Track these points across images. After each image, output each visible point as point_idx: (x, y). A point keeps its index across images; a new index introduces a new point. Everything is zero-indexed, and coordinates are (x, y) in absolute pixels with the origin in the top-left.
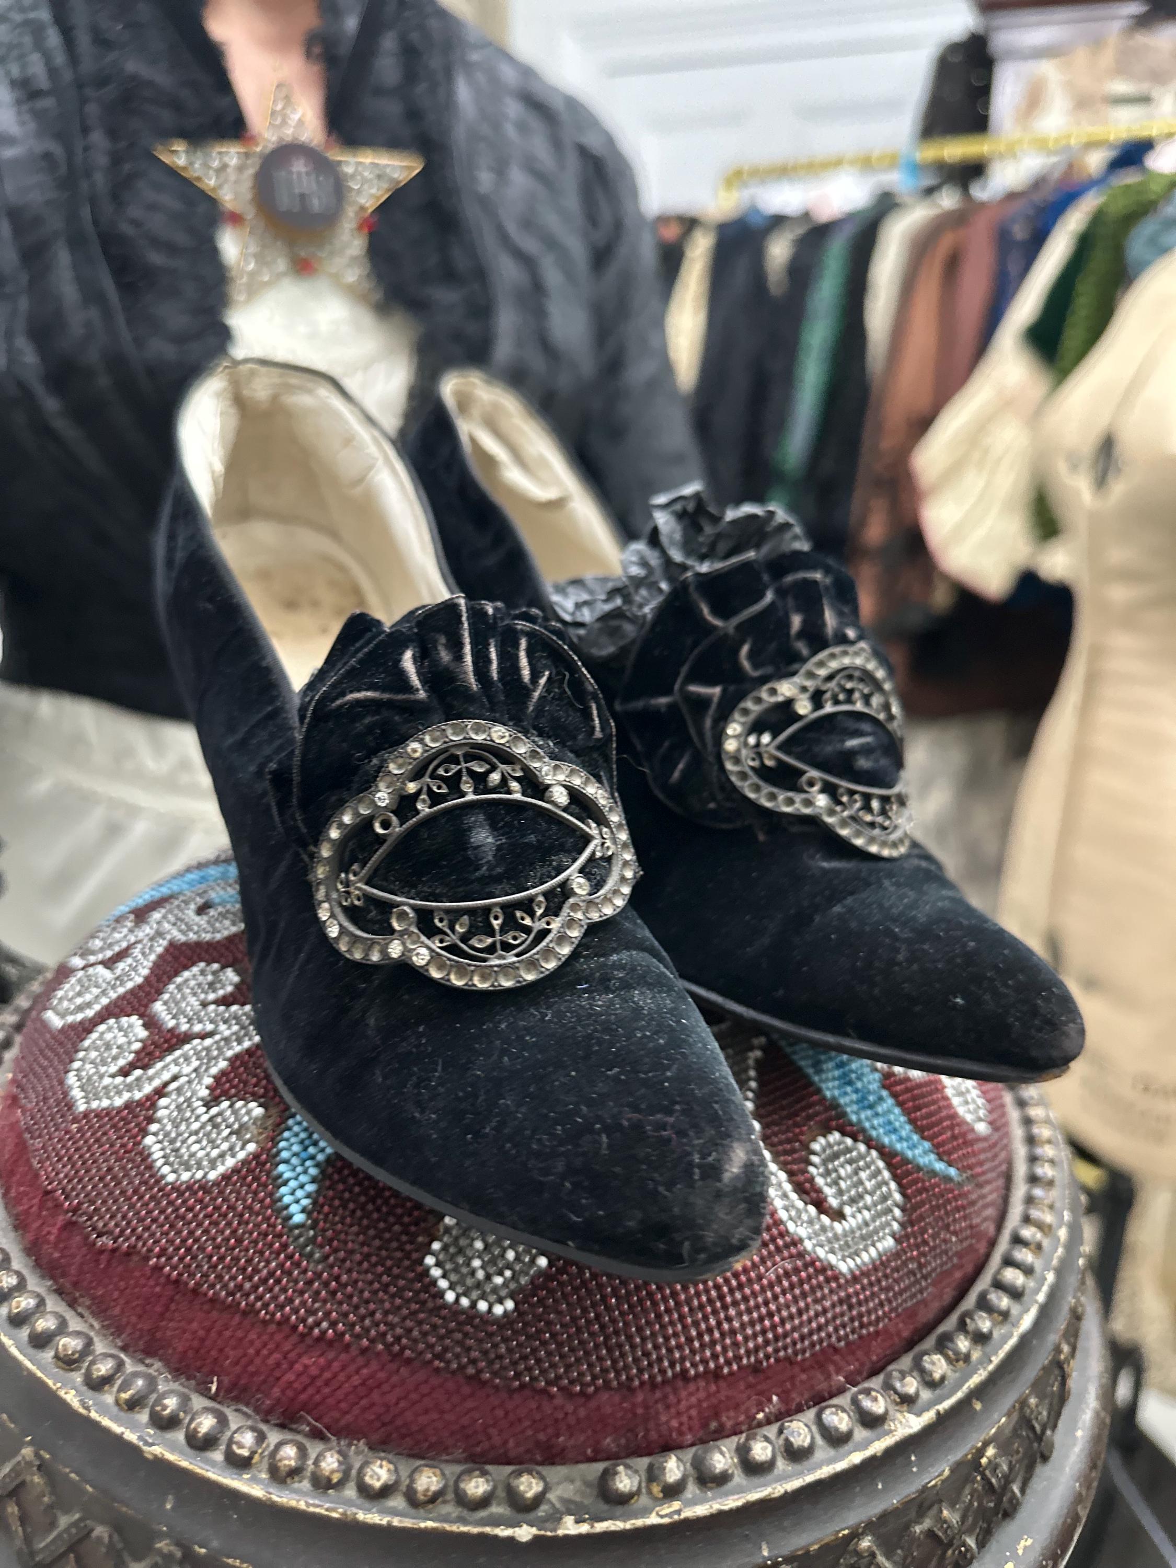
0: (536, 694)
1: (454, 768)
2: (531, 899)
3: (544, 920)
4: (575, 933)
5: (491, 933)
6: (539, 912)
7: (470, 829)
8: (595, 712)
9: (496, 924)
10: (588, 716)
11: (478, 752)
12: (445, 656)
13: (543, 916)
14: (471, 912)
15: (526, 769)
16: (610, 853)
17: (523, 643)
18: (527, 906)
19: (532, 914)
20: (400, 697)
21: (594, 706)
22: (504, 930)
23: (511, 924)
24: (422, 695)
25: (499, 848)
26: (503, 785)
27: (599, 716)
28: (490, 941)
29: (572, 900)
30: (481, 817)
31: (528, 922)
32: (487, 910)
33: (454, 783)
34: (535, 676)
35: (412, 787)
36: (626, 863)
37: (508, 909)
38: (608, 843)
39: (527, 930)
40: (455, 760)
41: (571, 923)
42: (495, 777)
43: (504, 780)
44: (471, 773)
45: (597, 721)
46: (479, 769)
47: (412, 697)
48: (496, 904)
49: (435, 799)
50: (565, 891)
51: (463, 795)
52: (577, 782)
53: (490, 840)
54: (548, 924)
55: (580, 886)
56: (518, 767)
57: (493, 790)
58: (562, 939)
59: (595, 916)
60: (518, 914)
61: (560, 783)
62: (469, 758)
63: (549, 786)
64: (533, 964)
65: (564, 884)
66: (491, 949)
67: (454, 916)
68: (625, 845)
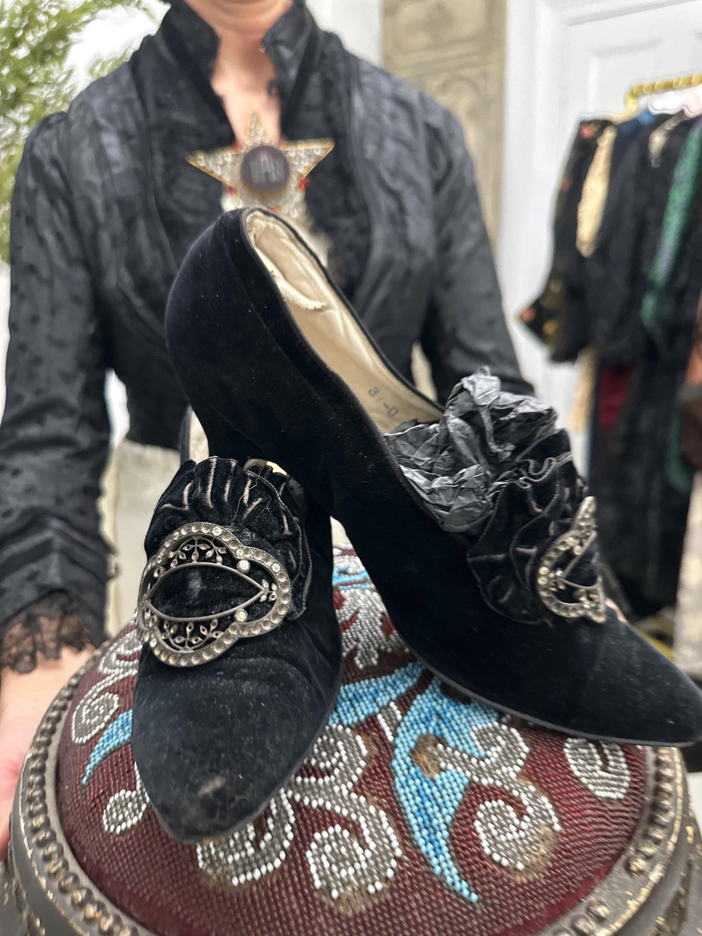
0: (250, 510)
1: (192, 546)
2: (211, 621)
3: (215, 633)
4: (228, 642)
5: (185, 636)
6: (212, 628)
7: (191, 579)
8: (285, 520)
9: (188, 630)
10: (281, 523)
11: (206, 539)
12: (200, 489)
13: (214, 630)
14: (179, 624)
15: (228, 550)
16: (273, 599)
17: (249, 483)
18: (207, 624)
19: (208, 628)
20: (178, 508)
21: (285, 517)
22: (192, 635)
23: (196, 632)
24: (187, 508)
25: (201, 591)
26: (213, 558)
27: (288, 523)
28: (183, 639)
29: (233, 624)
30: (198, 574)
31: (205, 633)
32: (186, 624)
33: (189, 554)
34: (251, 500)
35: (171, 555)
36: (282, 606)
37: (197, 624)
38: (274, 593)
39: (203, 637)
40: (192, 542)
41: (228, 636)
42: (210, 554)
43: (215, 555)
44: (199, 550)
45: (286, 525)
46: (203, 548)
47: (183, 509)
48: (191, 621)
49: (181, 562)
50: (232, 617)
51: (192, 561)
52: (259, 559)
53: (198, 586)
54: (217, 635)
55: (242, 616)
56: (224, 548)
57: (209, 560)
58: (220, 645)
59: (245, 634)
60: (201, 627)
61: (246, 559)
62: (200, 542)
63: (239, 560)
64: (199, 656)
65: (232, 615)
66: (182, 645)
67: (171, 624)
68: (285, 596)
